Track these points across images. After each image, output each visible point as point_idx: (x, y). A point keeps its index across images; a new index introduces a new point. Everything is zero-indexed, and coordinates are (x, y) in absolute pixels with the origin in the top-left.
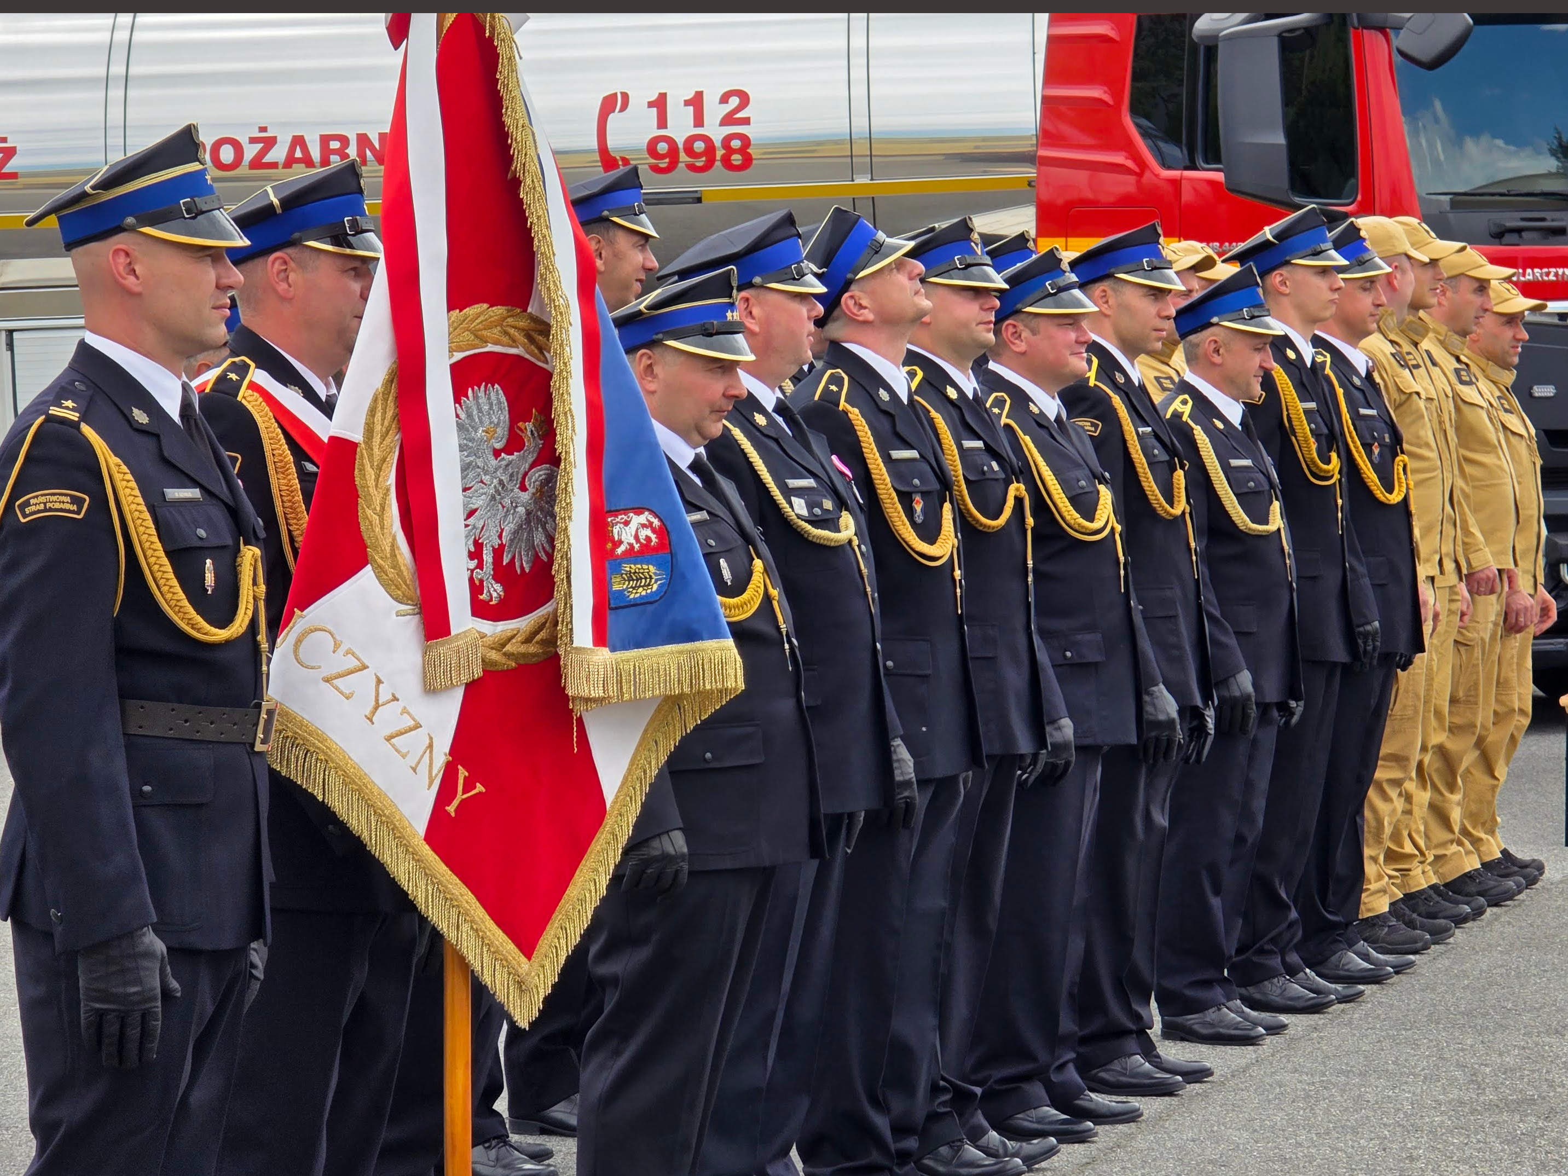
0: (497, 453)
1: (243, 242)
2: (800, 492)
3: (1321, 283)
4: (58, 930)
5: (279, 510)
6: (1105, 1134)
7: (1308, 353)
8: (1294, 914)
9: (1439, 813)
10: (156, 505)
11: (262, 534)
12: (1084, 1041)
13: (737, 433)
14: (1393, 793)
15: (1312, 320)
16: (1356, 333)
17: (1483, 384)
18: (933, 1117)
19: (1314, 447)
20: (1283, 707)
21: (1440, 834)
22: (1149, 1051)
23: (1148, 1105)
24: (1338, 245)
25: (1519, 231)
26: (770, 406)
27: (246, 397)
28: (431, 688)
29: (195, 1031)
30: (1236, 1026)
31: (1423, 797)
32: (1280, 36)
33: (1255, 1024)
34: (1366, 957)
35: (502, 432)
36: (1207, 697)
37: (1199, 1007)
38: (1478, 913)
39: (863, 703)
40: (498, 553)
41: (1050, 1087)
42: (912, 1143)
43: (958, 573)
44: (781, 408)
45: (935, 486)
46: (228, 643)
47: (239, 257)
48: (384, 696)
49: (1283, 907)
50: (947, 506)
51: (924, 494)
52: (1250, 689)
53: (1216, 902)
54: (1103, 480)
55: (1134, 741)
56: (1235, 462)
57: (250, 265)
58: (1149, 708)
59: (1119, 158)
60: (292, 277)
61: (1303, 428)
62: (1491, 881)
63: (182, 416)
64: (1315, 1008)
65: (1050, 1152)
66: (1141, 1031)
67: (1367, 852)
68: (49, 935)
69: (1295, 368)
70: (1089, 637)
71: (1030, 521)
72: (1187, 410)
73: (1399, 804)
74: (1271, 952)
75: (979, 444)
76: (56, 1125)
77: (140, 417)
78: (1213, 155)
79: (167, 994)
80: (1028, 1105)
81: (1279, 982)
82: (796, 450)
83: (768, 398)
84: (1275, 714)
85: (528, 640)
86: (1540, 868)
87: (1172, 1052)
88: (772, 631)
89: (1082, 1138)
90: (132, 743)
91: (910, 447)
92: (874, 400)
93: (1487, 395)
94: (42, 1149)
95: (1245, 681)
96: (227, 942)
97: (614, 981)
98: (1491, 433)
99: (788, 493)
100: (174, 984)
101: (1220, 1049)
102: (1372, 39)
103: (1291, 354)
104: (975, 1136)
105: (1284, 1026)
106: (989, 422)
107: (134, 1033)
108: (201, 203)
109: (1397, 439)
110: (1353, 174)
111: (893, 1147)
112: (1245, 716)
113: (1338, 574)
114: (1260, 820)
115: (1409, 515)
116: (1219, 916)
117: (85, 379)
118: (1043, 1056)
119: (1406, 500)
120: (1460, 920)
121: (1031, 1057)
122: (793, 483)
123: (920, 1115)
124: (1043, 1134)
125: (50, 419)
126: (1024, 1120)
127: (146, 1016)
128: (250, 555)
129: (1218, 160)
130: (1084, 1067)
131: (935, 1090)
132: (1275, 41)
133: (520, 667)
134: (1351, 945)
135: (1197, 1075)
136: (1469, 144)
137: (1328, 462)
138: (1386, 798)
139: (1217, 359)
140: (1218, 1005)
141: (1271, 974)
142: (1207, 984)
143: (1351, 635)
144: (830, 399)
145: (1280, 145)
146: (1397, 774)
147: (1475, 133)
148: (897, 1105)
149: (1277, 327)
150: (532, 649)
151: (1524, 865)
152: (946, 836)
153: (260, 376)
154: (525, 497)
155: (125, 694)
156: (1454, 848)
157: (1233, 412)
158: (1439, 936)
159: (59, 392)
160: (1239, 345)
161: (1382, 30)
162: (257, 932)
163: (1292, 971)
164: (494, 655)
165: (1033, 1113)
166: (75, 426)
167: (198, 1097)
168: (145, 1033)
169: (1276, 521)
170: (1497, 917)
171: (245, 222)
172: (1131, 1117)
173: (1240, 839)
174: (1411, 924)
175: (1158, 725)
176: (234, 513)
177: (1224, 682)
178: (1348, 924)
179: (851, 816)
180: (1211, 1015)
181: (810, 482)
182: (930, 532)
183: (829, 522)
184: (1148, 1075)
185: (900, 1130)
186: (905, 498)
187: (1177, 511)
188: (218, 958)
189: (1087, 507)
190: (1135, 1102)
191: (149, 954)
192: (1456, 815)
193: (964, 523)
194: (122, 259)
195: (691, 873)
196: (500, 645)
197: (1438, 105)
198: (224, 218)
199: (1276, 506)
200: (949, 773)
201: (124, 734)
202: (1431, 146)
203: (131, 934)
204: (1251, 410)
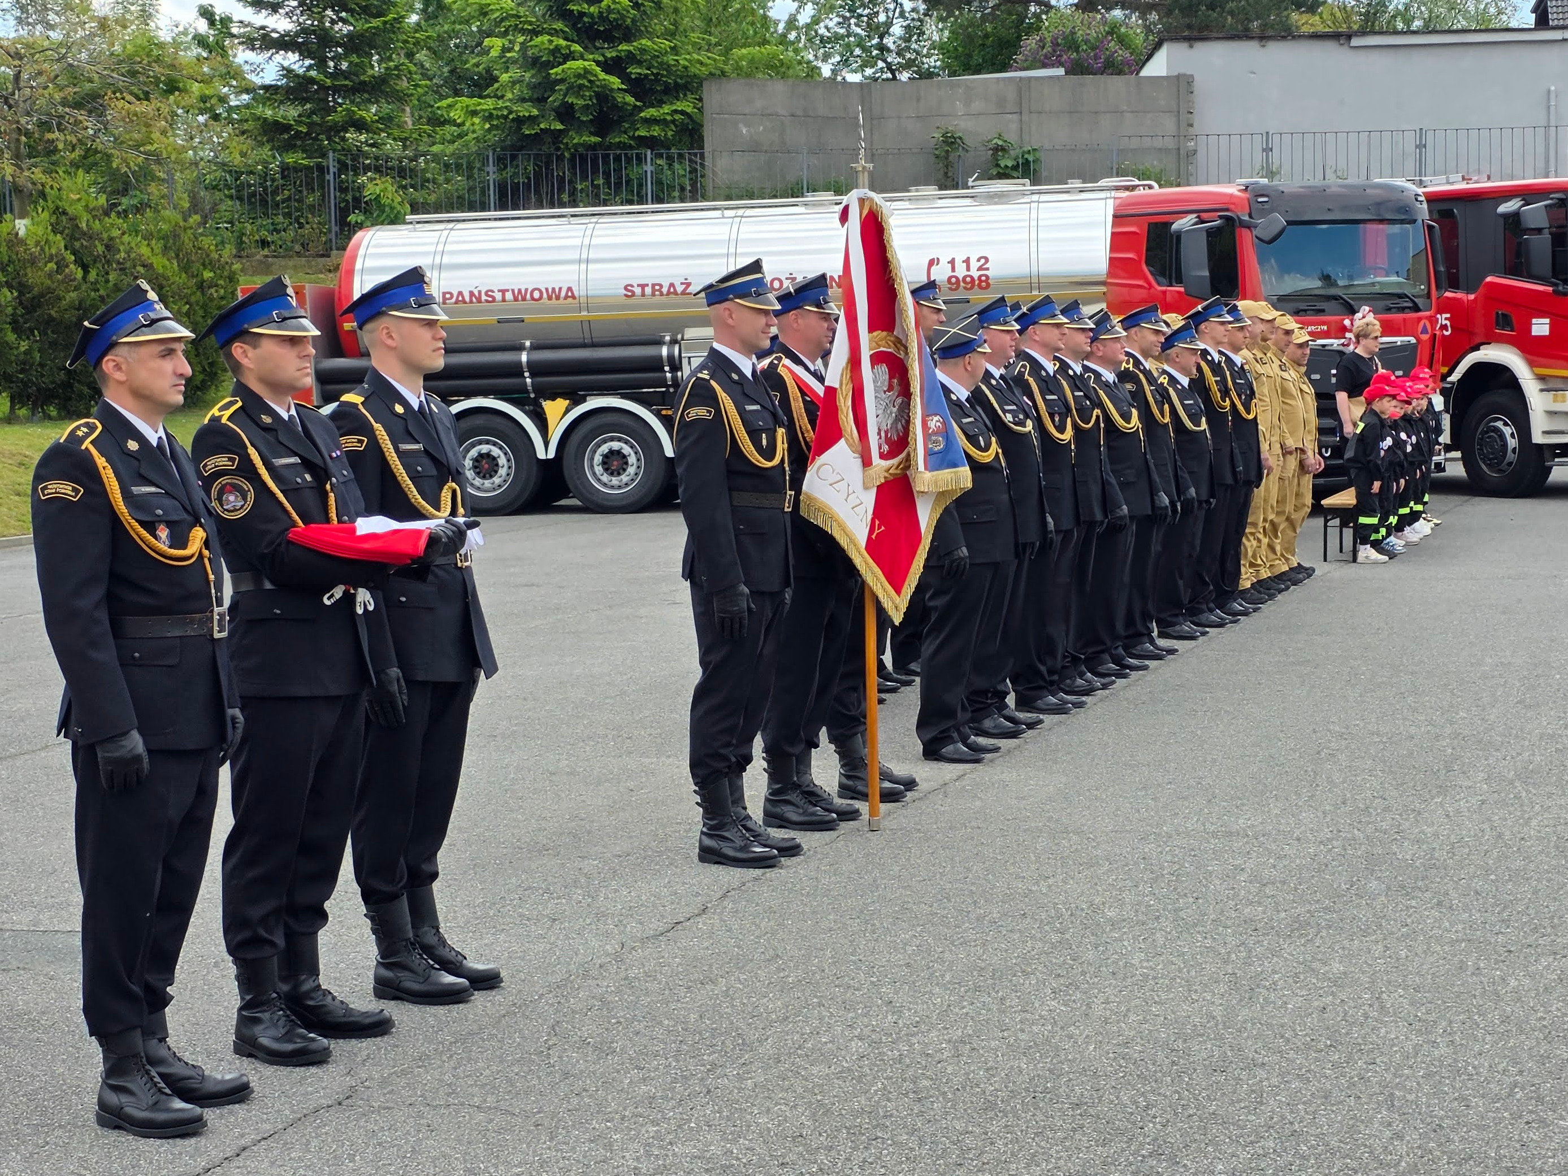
0: (885, 392)
1: (778, 307)
2: (1009, 411)
3: (1221, 328)
4: (705, 584)
5: (795, 416)
6: (1134, 675)
7: (1216, 357)
8: (1211, 587)
9: (1271, 548)
10: (742, 413)
11: (786, 423)
12: (1126, 637)
13: (984, 387)
14: (1251, 538)
15: (1219, 343)
16: (1237, 349)
17: (1292, 372)
18: (1064, 667)
19: (1219, 395)
20: (1208, 502)
21: (1272, 556)
22: (1152, 642)
23: (1152, 664)
24: (1229, 313)
25: (1305, 311)
26: (997, 377)
27: (781, 370)
28: (866, 488)
29: (764, 624)
30: (1188, 632)
31: (1265, 541)
32: (1207, 231)
33: (1196, 631)
34: (1241, 605)
35: (886, 383)
36: (1179, 498)
37: (1173, 625)
38: (1287, 588)
39: (1034, 500)
40: (886, 433)
41: (1112, 656)
42: (1056, 677)
43: (1073, 447)
44: (1002, 377)
45: (1064, 410)
46: (773, 468)
47: (777, 314)
48: (851, 492)
49: (1207, 584)
50: (1069, 419)
51: (1059, 414)
52: (1194, 495)
53: (1181, 583)
54: (1134, 406)
55: (1150, 513)
56: (1186, 402)
57: (781, 317)
58: (1157, 502)
59: (1140, 283)
60: (799, 321)
61: (1215, 388)
62: (1293, 575)
63: (753, 375)
64: (1221, 625)
65: (1113, 682)
66: (1149, 634)
67: (1242, 562)
68: (702, 587)
69: (1211, 363)
70: (1129, 471)
71: (1102, 425)
72: (1166, 381)
73: (1255, 543)
74: (1201, 603)
75: (1082, 394)
76: (710, 663)
77: (735, 377)
78: (1179, 281)
79: (749, 609)
80: (1102, 663)
81: (1206, 614)
82: (1008, 394)
83: (997, 373)
84: (1204, 505)
85: (897, 468)
86: (1314, 571)
87: (1162, 643)
88: (998, 466)
89: (1125, 676)
90: (734, 510)
91: (1054, 394)
92: (1040, 375)
93: (1293, 376)
94: (704, 673)
95: (1192, 491)
96: (776, 588)
97: (935, 608)
98: (1294, 392)
99: (1005, 412)
100: (753, 606)
101: (1181, 642)
102: (1245, 232)
103: (1209, 358)
104: (1081, 675)
105: (1208, 632)
106: (1087, 386)
107: (737, 626)
108: (761, 291)
109: (1253, 393)
110: (1237, 288)
111: (1048, 678)
112: (1193, 507)
113: (1229, 449)
114: (1198, 549)
115: (1257, 424)
116: (1182, 588)
117: (713, 362)
118: (1109, 644)
119: (1256, 417)
120: (1280, 591)
121: (1103, 643)
122: (1007, 408)
123: (1059, 666)
124: (1110, 675)
125: (698, 378)
126: (1101, 669)
127: (741, 619)
128: (781, 432)
129: (1181, 283)
130: (1126, 648)
131: (1065, 657)
132: (1205, 234)
133: (895, 479)
134: (1235, 600)
135: (1172, 651)
136: (1286, 277)
137: (1225, 402)
138: (1249, 540)
139: (1177, 360)
140: (1181, 624)
141: (1203, 612)
142: (1177, 615)
143: (1234, 473)
144: (1021, 374)
145: (1205, 277)
146: (1253, 531)
147: (1289, 273)
148: (1050, 663)
149: (1202, 346)
150: (898, 472)
151: (1306, 569)
152: (1069, 554)
153: (786, 361)
154: (895, 410)
155: (730, 490)
156: (1278, 562)
157: (1185, 381)
158: (1271, 597)
159: (702, 367)
160: (1186, 353)
161: (1249, 228)
162: (787, 584)
163: (1211, 611)
164: (886, 475)
165: (1105, 666)
166: (708, 381)
167: (765, 652)
168: (741, 626)
169: (1204, 426)
170: (1295, 590)
171: (780, 299)
172: (1145, 668)
173: (1190, 556)
174: (1260, 592)
175: (1161, 508)
176: (774, 415)
177: (1184, 493)
178: (1233, 592)
179: (1033, 544)
180: (1177, 628)
181: (1014, 407)
182: (1061, 429)
183: (1022, 424)
184: (1152, 651)
185: (1051, 672)
186: (1052, 416)
187: (1166, 421)
188: (773, 595)
189: (1127, 418)
190: (1147, 662)
191: (742, 594)
192: (1278, 548)
193: (1075, 427)
194: (727, 312)
195: (970, 564)
196: (888, 470)
197: (1273, 261)
198: (772, 296)
199: (1204, 419)
200: (1069, 527)
201: (732, 506)
202: (1270, 279)
203: (734, 586)
204: (1192, 381)
